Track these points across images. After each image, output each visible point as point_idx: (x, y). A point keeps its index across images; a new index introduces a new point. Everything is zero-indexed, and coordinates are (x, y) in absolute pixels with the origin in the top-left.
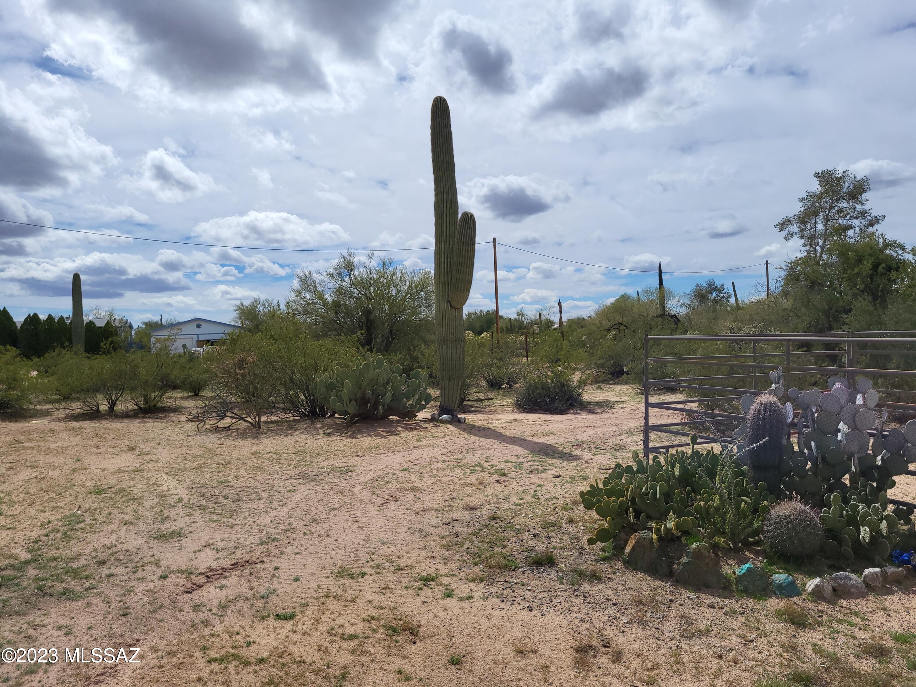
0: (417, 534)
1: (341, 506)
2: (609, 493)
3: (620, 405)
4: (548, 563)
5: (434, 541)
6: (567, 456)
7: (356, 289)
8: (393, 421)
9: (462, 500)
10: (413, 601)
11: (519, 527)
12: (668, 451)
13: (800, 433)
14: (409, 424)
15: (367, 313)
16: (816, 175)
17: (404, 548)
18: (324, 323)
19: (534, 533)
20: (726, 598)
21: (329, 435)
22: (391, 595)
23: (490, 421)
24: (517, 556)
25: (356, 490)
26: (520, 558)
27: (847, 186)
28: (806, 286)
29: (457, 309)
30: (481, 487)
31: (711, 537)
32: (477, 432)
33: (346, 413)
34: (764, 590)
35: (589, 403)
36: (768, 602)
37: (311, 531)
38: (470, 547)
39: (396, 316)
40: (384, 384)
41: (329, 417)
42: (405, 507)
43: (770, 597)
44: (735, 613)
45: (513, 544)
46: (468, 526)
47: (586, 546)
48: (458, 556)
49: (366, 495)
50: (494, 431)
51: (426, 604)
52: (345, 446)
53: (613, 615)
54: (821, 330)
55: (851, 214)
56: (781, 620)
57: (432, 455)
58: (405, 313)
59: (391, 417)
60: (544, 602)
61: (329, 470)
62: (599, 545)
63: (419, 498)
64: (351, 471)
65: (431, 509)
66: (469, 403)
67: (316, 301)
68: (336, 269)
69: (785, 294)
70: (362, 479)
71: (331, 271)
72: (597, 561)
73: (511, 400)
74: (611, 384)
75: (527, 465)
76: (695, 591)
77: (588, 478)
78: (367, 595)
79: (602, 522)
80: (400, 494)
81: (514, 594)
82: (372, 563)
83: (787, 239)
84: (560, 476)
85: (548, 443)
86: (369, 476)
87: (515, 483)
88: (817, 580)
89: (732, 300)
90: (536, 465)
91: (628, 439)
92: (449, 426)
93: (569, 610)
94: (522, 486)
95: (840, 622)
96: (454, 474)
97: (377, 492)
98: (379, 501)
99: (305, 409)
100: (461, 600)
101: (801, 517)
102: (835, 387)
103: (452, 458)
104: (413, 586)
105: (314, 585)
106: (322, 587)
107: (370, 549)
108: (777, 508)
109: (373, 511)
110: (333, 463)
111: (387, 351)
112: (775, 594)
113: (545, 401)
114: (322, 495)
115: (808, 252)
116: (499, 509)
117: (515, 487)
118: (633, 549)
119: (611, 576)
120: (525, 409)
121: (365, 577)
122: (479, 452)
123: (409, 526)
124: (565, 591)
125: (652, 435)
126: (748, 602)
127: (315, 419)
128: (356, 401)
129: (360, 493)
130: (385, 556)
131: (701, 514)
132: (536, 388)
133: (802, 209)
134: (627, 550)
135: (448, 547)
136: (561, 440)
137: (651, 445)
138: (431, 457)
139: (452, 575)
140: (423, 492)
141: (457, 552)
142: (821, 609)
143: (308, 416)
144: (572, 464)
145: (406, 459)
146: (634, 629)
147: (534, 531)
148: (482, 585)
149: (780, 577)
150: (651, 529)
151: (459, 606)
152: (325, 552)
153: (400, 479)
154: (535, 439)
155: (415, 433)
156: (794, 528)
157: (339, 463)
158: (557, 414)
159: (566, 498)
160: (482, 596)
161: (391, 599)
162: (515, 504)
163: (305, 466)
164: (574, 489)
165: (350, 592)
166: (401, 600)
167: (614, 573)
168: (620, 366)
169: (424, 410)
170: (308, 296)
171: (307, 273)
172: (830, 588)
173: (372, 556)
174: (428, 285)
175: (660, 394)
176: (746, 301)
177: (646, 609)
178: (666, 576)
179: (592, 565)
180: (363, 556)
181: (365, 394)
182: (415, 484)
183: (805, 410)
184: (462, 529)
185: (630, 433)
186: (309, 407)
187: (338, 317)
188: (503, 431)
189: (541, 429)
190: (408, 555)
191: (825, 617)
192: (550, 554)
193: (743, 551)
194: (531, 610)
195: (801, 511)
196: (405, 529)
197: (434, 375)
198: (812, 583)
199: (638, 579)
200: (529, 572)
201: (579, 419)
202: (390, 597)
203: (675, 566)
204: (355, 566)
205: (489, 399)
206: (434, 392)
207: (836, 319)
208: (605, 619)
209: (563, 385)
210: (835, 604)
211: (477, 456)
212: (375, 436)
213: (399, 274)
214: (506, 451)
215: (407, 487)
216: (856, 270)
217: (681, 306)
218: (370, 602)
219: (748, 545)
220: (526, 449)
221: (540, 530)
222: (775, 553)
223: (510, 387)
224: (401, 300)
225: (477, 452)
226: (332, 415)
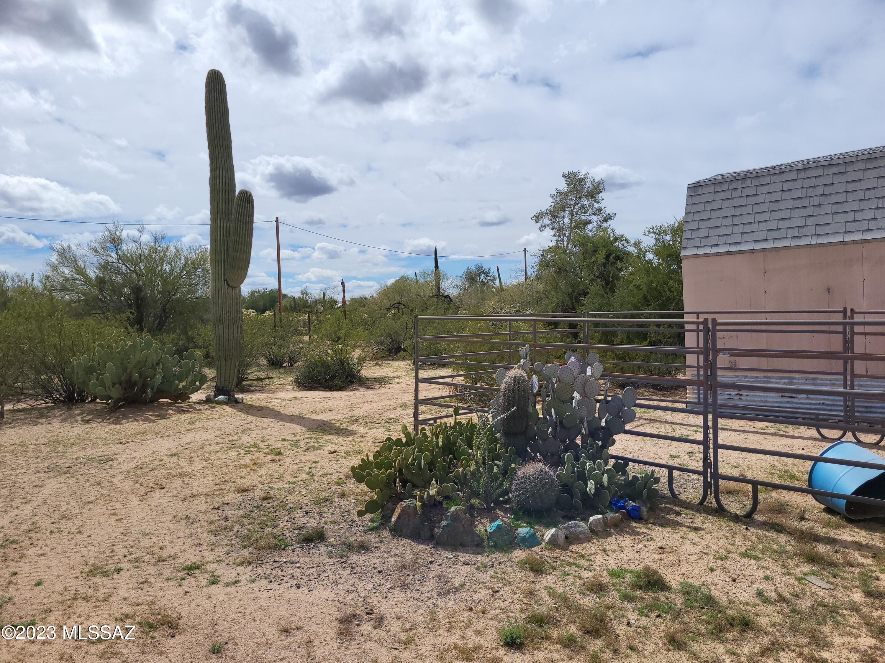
0: (183, 522)
1: (97, 499)
2: (379, 466)
3: (396, 380)
4: (319, 539)
5: (201, 527)
6: (344, 431)
7: (124, 264)
8: (163, 404)
9: (234, 482)
10: (174, 593)
11: (291, 505)
12: (435, 422)
13: (544, 401)
14: (182, 407)
15: (137, 290)
16: (564, 175)
17: (168, 538)
18: (86, 300)
19: (306, 509)
20: (478, 554)
21: (88, 421)
22: (150, 589)
23: (269, 400)
24: (288, 535)
25: (115, 480)
26: (290, 536)
27: (588, 186)
28: (555, 272)
29: (235, 288)
30: (255, 467)
31: (469, 499)
32: (254, 411)
33: (109, 398)
34: (511, 544)
35: (367, 379)
36: (513, 554)
37: (60, 528)
38: (240, 530)
39: (170, 294)
40: (153, 365)
41: (89, 403)
42: (171, 495)
43: (515, 549)
44: (485, 567)
45: (285, 523)
46: (239, 509)
47: (356, 518)
48: (226, 541)
49: (127, 485)
50: (273, 410)
51: (188, 595)
52: (107, 433)
53: (378, 582)
54: (566, 311)
55: (591, 211)
56: (523, 569)
57: (205, 438)
58: (180, 290)
59: (161, 400)
60: (312, 577)
61: (85, 460)
62: (369, 516)
63: (188, 484)
64: (112, 460)
65: (201, 495)
66: (249, 383)
67: (76, 276)
68: (100, 243)
69: (539, 278)
70: (124, 467)
71: (97, 245)
72: (365, 532)
73: (291, 379)
74: (390, 360)
75: (303, 442)
76: (453, 551)
77: (362, 452)
78: (122, 592)
79: (372, 494)
80: (167, 481)
81: (283, 573)
82: (130, 557)
83: (541, 230)
84: (335, 452)
85: (326, 420)
86: (132, 465)
87: (290, 461)
88: (553, 530)
89: (497, 282)
90: (312, 442)
91: (402, 413)
92: (225, 407)
93: (336, 583)
94: (297, 464)
95: (570, 565)
96: (227, 456)
97: (140, 481)
98: (143, 490)
99: (61, 395)
100: (227, 586)
101: (541, 476)
102: (570, 361)
103: (227, 439)
104: (175, 577)
105: (60, 588)
106: (69, 589)
107: (129, 542)
108: (523, 470)
109: (135, 501)
110: (90, 452)
111: (160, 330)
112: (520, 546)
113: (324, 378)
114: (76, 488)
115: (558, 241)
116: (272, 488)
117: (290, 465)
118: (399, 517)
119: (378, 545)
120: (306, 387)
121: (121, 573)
122: (255, 432)
123: (175, 514)
124: (334, 564)
125: (422, 408)
126: (497, 556)
127: (72, 405)
128: (120, 384)
129: (121, 483)
130: (144, 548)
131: (459, 480)
132: (317, 366)
133: (553, 204)
134: (394, 519)
135: (216, 533)
136: (339, 417)
137: (421, 417)
138: (204, 440)
139: (218, 561)
140: (193, 477)
141: (226, 536)
142: (555, 555)
143: (64, 402)
144: (347, 439)
145: (176, 443)
146: (396, 593)
147: (307, 508)
148: (250, 567)
149: (523, 531)
150: (415, 497)
151: (224, 592)
152: (75, 550)
153: (168, 465)
154: (314, 417)
155: (188, 415)
156: (536, 486)
157: (99, 451)
158: (337, 390)
159: (340, 472)
160: (249, 579)
161: (150, 593)
162: (290, 483)
163: (57, 457)
164: (348, 463)
165: (102, 591)
166: (161, 593)
167: (381, 542)
168: (398, 343)
169: (200, 391)
170: (66, 271)
171: (65, 246)
172: (563, 536)
173: (131, 550)
174: (205, 261)
175: (433, 369)
176: (508, 283)
177: (408, 573)
178: (428, 539)
179: (361, 536)
180: (120, 550)
181: (131, 377)
182: (184, 470)
183: (547, 381)
184: (232, 512)
185: (404, 406)
186: (65, 392)
187: (102, 295)
188: (281, 410)
189: (320, 406)
190: (172, 545)
191: (559, 563)
192: (321, 530)
193: (494, 510)
194: (298, 588)
195: (541, 471)
196: (170, 518)
197: (211, 355)
198: (549, 533)
199: (403, 545)
200: (299, 549)
201: (358, 395)
202: (148, 592)
203: (436, 530)
204: (110, 562)
205: (269, 378)
206: (210, 373)
207: (578, 301)
208: (370, 587)
209: (342, 363)
210: (567, 549)
211: (253, 436)
212: (142, 421)
213: (172, 249)
214: (284, 430)
215: (174, 473)
216: (593, 259)
217: (454, 287)
218: (125, 599)
219: (499, 504)
220: (304, 426)
221: (312, 506)
222: (520, 509)
223: (292, 365)
224: (175, 278)
225: (254, 432)
226: (93, 400)
